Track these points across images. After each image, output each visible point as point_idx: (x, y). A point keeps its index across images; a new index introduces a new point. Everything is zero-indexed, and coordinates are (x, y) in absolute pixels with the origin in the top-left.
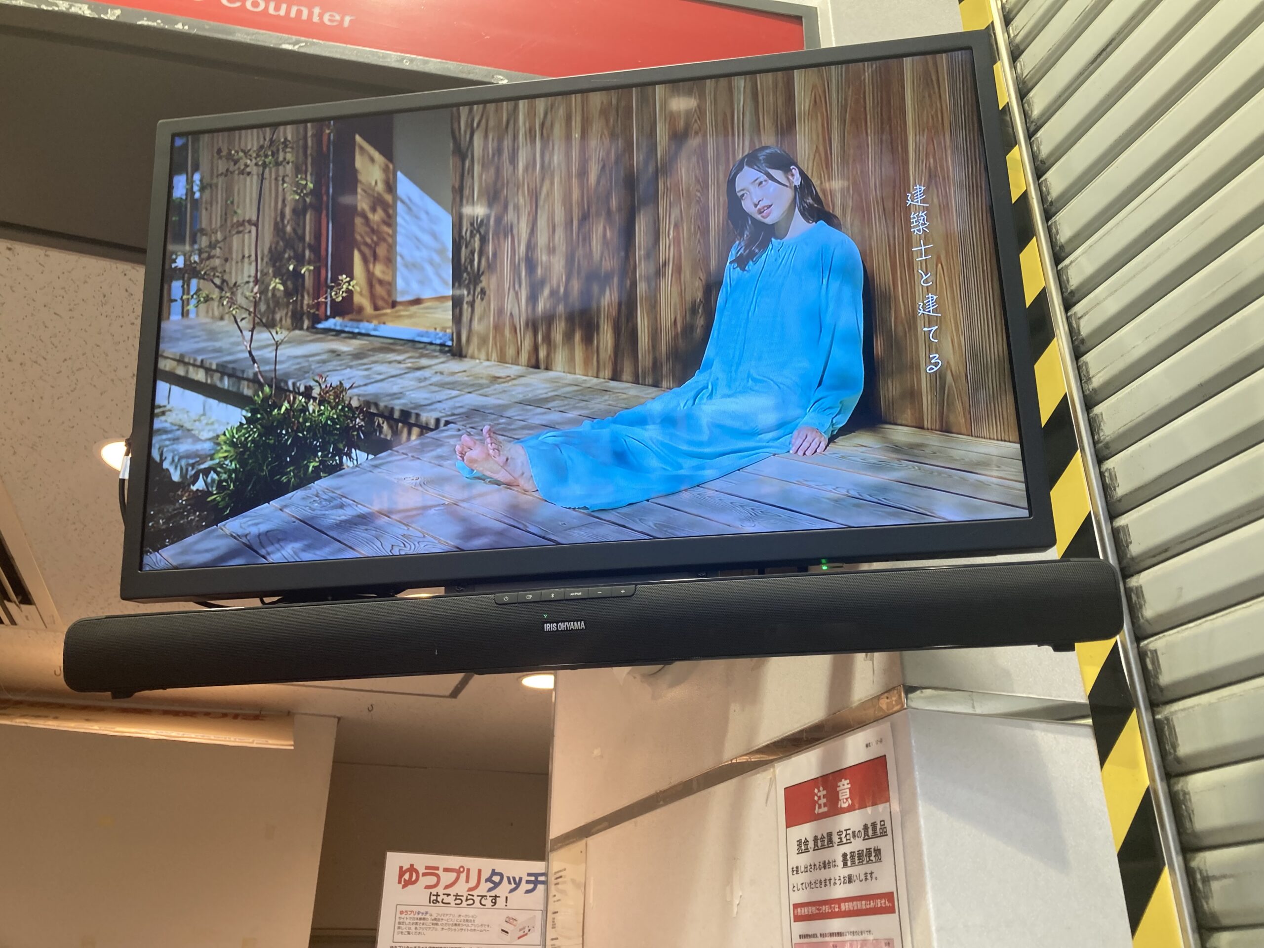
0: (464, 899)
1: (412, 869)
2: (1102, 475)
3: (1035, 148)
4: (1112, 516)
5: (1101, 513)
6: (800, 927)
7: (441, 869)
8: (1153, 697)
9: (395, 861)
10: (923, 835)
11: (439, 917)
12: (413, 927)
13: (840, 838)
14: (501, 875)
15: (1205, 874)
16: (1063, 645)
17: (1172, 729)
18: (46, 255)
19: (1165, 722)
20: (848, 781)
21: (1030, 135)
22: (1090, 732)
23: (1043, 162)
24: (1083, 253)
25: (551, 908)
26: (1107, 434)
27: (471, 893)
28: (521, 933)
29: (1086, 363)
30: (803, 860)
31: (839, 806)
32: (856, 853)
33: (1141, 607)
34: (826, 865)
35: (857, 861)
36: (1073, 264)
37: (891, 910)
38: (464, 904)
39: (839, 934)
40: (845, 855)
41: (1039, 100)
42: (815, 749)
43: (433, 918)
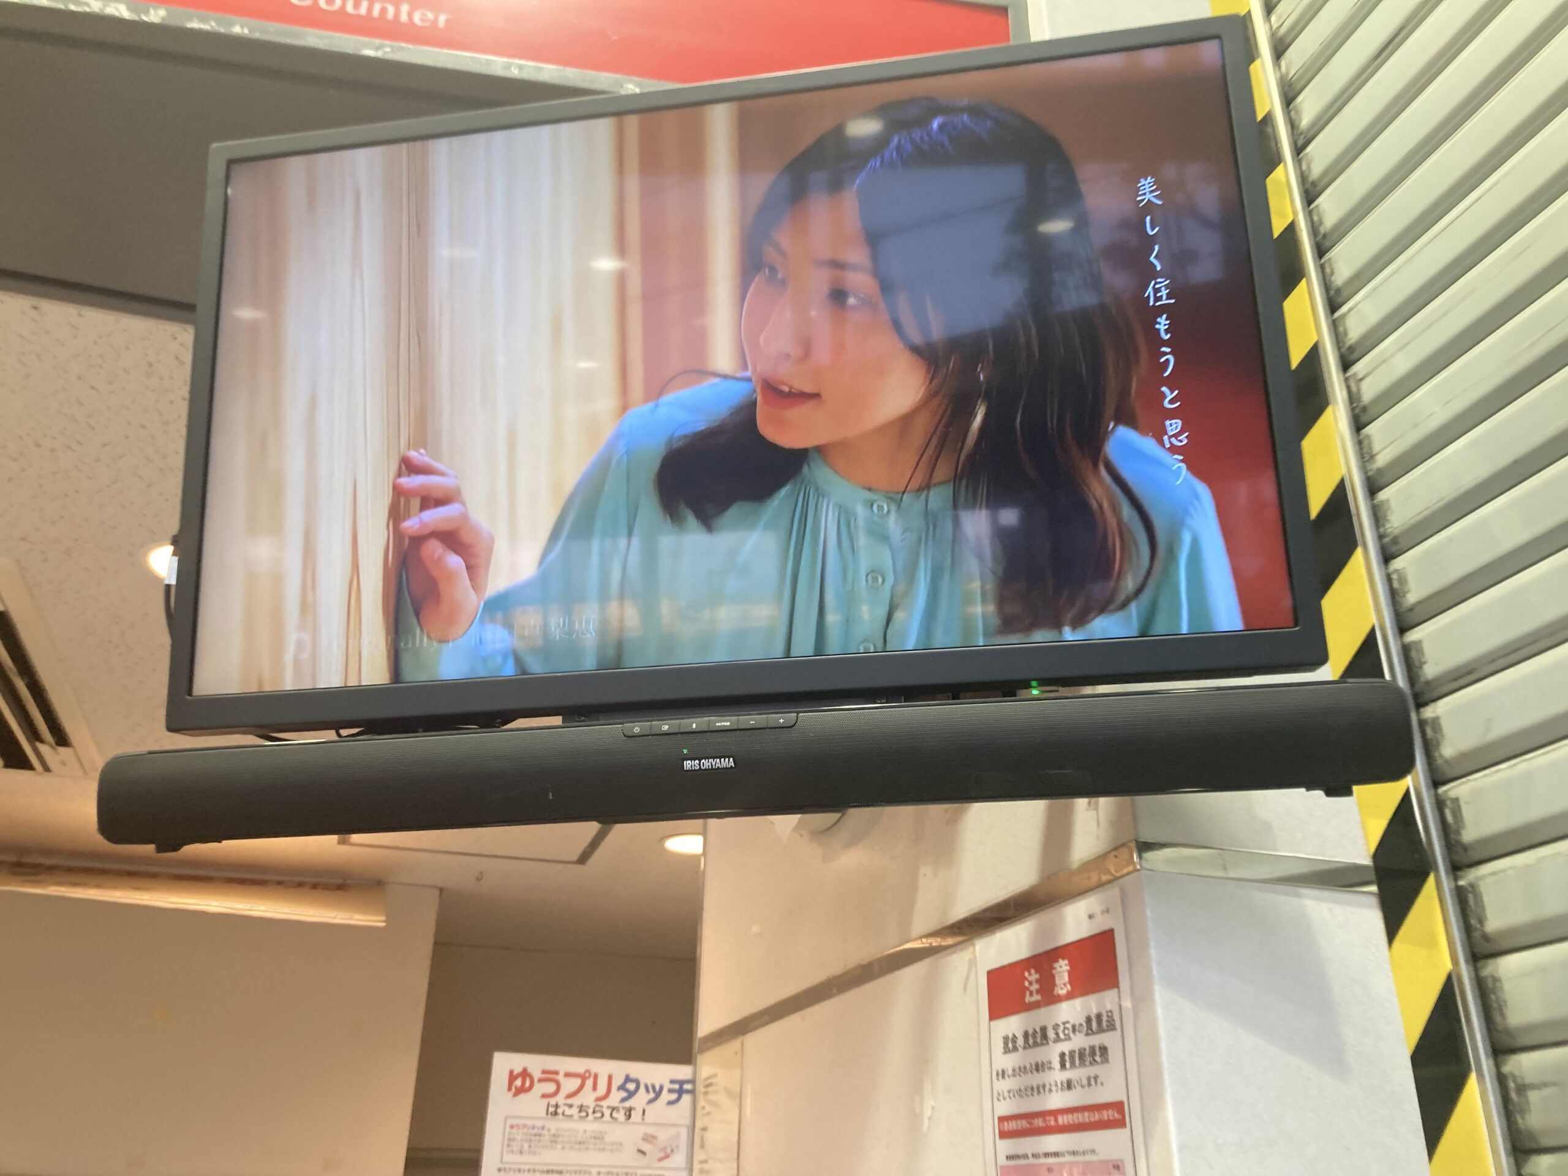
0: (590, 1111)
1: (525, 1074)
2: (1389, 578)
3: (1305, 167)
4: (1403, 629)
5: (1388, 626)
6: (1006, 1147)
7: (561, 1074)
8: (1455, 858)
9: (504, 1063)
10: (1161, 1028)
11: (559, 1133)
12: (526, 1145)
13: (1057, 1034)
14: (637, 1082)
15: (1521, 1082)
16: (1338, 788)
17: (1478, 897)
18: (79, 315)
19: (1470, 890)
20: (1066, 962)
21: (1299, 149)
22: (1374, 901)
23: (1314, 184)
24: (1366, 297)
25: (699, 1124)
26: (1394, 526)
27: (600, 1103)
28: (662, 1154)
29: (1368, 437)
30: (1009, 1062)
31: (1056, 993)
32: (1079, 1050)
33: (1438, 744)
34: (1038, 1067)
35: (1078, 1063)
36: (1352, 313)
37: (1120, 1123)
38: (591, 1117)
39: (1056, 1154)
40: (1062, 1055)
41: (1309, 105)
42: (1024, 922)
43: (551, 1134)
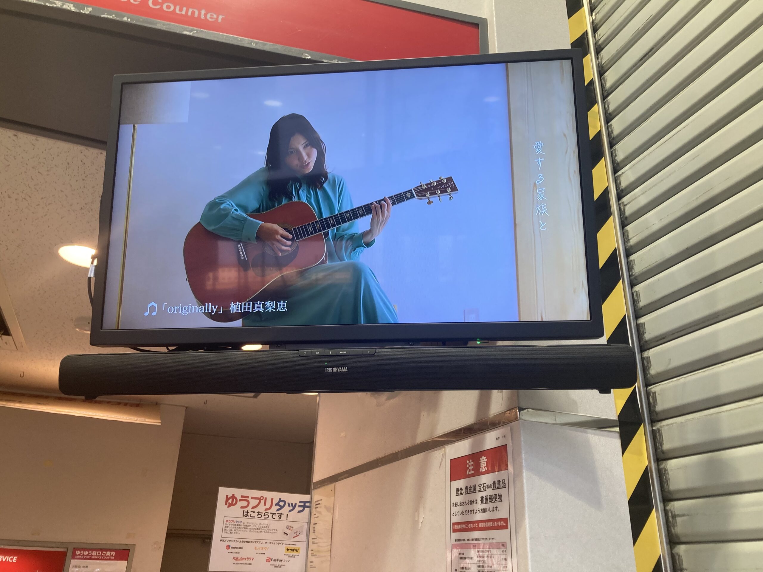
0: (263, 514)
1: (233, 497)
2: (632, 294)
3: (606, 106)
4: (637, 317)
5: (631, 315)
6: (455, 536)
7: (250, 498)
8: (652, 418)
9: (223, 492)
10: (525, 488)
11: (248, 524)
12: (233, 530)
13: (480, 488)
14: (284, 502)
15: (674, 514)
16: (605, 390)
17: (661, 435)
18: (36, 140)
19: (658, 431)
20: (486, 457)
21: (604, 97)
22: (618, 435)
23: (610, 114)
24: (630, 168)
25: (313, 522)
26: (636, 271)
27: (267, 511)
28: (295, 535)
29: (627, 231)
30: (459, 499)
31: (480, 471)
32: (489, 496)
33: (649, 368)
34: (471, 502)
35: (489, 501)
36: (624, 174)
37: (506, 527)
38: (263, 517)
39: (477, 540)
40: (482, 497)
41: (611, 77)
42: (467, 439)
43: (245, 525)
